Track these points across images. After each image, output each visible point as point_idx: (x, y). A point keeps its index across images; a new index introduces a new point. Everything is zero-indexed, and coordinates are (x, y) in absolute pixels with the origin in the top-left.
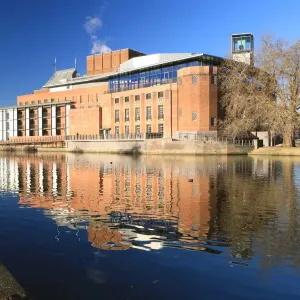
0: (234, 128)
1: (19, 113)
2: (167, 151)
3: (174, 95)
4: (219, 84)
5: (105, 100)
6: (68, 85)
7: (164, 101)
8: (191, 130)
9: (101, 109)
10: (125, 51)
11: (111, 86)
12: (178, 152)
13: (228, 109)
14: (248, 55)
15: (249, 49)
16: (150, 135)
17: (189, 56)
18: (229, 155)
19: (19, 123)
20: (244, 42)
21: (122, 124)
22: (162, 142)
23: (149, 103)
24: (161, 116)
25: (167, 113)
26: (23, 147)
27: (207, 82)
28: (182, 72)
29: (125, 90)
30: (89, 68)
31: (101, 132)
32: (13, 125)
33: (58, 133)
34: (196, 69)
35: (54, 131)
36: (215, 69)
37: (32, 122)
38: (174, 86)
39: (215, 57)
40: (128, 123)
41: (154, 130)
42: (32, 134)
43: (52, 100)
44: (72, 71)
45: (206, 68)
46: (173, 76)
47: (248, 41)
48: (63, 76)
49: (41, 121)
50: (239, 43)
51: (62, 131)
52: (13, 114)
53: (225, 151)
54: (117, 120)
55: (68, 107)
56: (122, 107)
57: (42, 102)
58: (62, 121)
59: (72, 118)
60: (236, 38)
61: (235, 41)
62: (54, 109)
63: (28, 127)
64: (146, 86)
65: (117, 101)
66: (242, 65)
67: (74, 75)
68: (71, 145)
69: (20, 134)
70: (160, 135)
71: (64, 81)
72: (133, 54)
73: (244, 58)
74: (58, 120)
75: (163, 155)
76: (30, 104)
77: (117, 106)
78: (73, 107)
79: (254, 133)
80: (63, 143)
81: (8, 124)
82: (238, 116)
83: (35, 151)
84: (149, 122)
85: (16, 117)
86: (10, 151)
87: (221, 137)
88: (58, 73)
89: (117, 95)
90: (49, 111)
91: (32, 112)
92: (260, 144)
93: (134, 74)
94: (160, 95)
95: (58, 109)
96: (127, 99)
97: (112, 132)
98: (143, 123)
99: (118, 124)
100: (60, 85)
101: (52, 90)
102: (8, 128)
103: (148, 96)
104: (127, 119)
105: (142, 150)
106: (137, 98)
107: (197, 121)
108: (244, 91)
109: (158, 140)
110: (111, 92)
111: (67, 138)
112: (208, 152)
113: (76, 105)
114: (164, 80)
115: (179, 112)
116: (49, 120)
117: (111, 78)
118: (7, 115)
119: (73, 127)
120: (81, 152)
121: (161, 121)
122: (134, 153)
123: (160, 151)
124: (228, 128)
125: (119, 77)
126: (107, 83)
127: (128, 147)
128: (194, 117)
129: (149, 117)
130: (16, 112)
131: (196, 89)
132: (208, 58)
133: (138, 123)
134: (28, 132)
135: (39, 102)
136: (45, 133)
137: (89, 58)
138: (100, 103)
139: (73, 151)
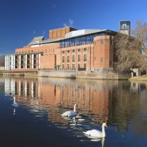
0: (122, 66)
1: (16, 57)
2: (88, 77)
3: (92, 50)
5: (58, 51)
6: (40, 44)
7: (87, 53)
8: (101, 67)
9: (56, 56)
10: (68, 28)
11: (61, 45)
12: (94, 78)
13: (119, 57)
16: (80, 69)
17: (100, 31)
19: (16, 62)
20: (126, 24)
21: (66, 63)
22: (86, 72)
23: (79, 53)
24: (85, 60)
25: (88, 58)
26: (18, 74)
27: (108, 44)
28: (96, 38)
29: (67, 47)
30: (51, 36)
31: (56, 67)
32: (13, 63)
33: (35, 67)
34: (103, 37)
35: (33, 66)
37: (22, 62)
38: (92, 45)
39: (113, 32)
40: (69, 63)
41: (82, 66)
42: (22, 67)
43: (32, 51)
44: (42, 37)
45: (108, 37)
46: (92, 41)
48: (38, 40)
49: (26, 61)
50: (123, 25)
51: (37, 67)
53: (117, 78)
54: (63, 61)
55: (40, 55)
56: (66, 55)
57: (28, 52)
58: (37, 61)
59: (42, 60)
60: (122, 23)
62: (33, 55)
63: (20, 64)
64: (78, 45)
65: (64, 52)
66: (126, 36)
67: (43, 39)
68: (41, 73)
69: (16, 67)
70: (84, 69)
71: (38, 42)
73: (126, 32)
74: (35, 61)
75: (87, 79)
76: (21, 53)
77: (63, 55)
78: (42, 55)
79: (131, 69)
80: (37, 72)
81: (10, 63)
83: (24, 75)
84: (79, 63)
85: (14, 59)
86: (12, 75)
87: (115, 71)
88: (35, 38)
89: (64, 49)
91: (22, 57)
92: (135, 75)
93: (72, 39)
94: (85, 49)
95: (35, 56)
96: (68, 51)
97: (61, 67)
98: (76, 63)
99: (64, 63)
100: (36, 44)
101: (32, 46)
103: (79, 50)
104: (68, 61)
105: (77, 77)
106: (74, 51)
107: (103, 63)
108: (127, 48)
110: (61, 48)
111: (39, 70)
112: (109, 78)
113: (44, 54)
114: (87, 42)
115: (94, 58)
116: (30, 61)
117: (61, 41)
118: (10, 58)
119: (42, 64)
120: (47, 77)
121: (85, 62)
123: (85, 77)
124: (119, 66)
125: (65, 40)
126: (59, 43)
127: (69, 75)
128: (101, 61)
129: (79, 60)
130: (14, 57)
131: (103, 46)
132: (109, 32)
133: (74, 63)
134: (20, 66)
135: (26, 52)
136: (28, 67)
137: (51, 31)
138: (55, 53)
139: (42, 76)
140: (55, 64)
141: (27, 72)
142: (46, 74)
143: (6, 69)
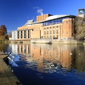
0: (79, 36)
1: (18, 32)
2: (59, 43)
3: (61, 27)
4: (74, 24)
5: (42, 28)
6: (31, 24)
8: (66, 37)
9: (40, 31)
10: (47, 15)
11: (43, 24)
12: (62, 43)
13: (77, 31)
14: (83, 15)
15: (84, 13)
16: (54, 38)
18: (77, 44)
19: (18, 35)
20: (82, 11)
22: (58, 40)
23: (54, 29)
26: (19, 41)
27: (71, 23)
28: (64, 20)
29: (47, 25)
31: (41, 37)
33: (29, 37)
34: (68, 19)
35: (28, 37)
36: (73, 19)
37: (21, 35)
38: (61, 24)
39: (73, 16)
40: (48, 35)
42: (21, 38)
43: (27, 29)
44: (32, 20)
45: (71, 19)
46: (61, 21)
47: (83, 11)
50: (80, 11)
51: (30, 37)
52: (16, 32)
54: (45, 34)
55: (31, 30)
56: (46, 30)
58: (30, 34)
59: (33, 33)
60: (79, 10)
61: (79, 11)
62: (27, 31)
63: (20, 36)
64: (53, 24)
65: (45, 29)
66: (81, 18)
67: (33, 22)
68: (32, 41)
69: (18, 38)
70: (57, 38)
72: (49, 15)
73: (82, 16)
74: (29, 34)
77: (45, 30)
80: (30, 40)
81: (15, 35)
82: (80, 33)
83: (22, 42)
84: (54, 35)
85: (17, 33)
87: (75, 39)
88: (29, 21)
89: (45, 27)
90: (26, 31)
91: (21, 32)
93: (50, 21)
94: (57, 27)
95: (29, 31)
96: (48, 28)
97: (44, 37)
99: (45, 35)
100: (29, 25)
101: (27, 26)
103: (54, 27)
104: (48, 34)
105: (52, 43)
106: (51, 28)
107: (68, 34)
108: (82, 25)
109: (57, 40)
110: (43, 26)
111: (31, 39)
112: (71, 43)
114: (58, 22)
115: (63, 32)
116: (26, 34)
117: (43, 22)
118: (15, 32)
119: (33, 36)
120: (35, 43)
121: (58, 34)
122: (50, 43)
123: (57, 43)
124: (77, 36)
125: (46, 22)
126: (42, 24)
127: (48, 42)
129: (54, 33)
131: (68, 25)
132: (71, 16)
133: (51, 35)
134: (20, 37)
135: (23, 29)
136: (25, 37)
137: (37, 17)
138: (40, 29)
139: (33, 43)
140: (40, 36)
141: (24, 40)
142: (35, 41)
143: (12, 39)
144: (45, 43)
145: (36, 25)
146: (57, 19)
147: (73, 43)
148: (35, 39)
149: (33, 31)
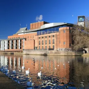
0: (77, 47)
1: (8, 42)
3: (58, 36)
5: (36, 38)
6: (24, 33)
7: (55, 38)
8: (63, 48)
9: (34, 41)
11: (38, 33)
12: (59, 55)
13: (75, 41)
14: (83, 23)
16: (50, 49)
17: (63, 24)
18: (75, 56)
19: (8, 45)
20: (82, 18)
23: (49, 39)
24: (53, 43)
25: (55, 42)
26: (10, 53)
27: (68, 32)
28: (60, 29)
29: (42, 34)
30: (31, 27)
31: (34, 48)
32: (6, 45)
33: (21, 48)
34: (65, 28)
35: (19, 48)
36: (71, 28)
38: (58, 33)
40: (43, 45)
41: (52, 47)
43: (19, 38)
46: (58, 30)
47: (83, 18)
48: (23, 30)
49: (15, 44)
50: (80, 19)
51: (22, 48)
53: (74, 54)
54: (39, 44)
55: (24, 40)
56: (41, 40)
57: (16, 38)
58: (22, 44)
59: (25, 43)
60: (79, 17)
62: (19, 40)
63: (11, 46)
64: (49, 33)
65: (40, 38)
67: (26, 30)
68: (24, 52)
69: (8, 48)
70: (53, 49)
71: (23, 31)
73: (81, 24)
74: (21, 44)
75: (54, 55)
76: (12, 39)
77: (39, 40)
78: (25, 40)
79: (84, 49)
80: (22, 52)
81: (5, 45)
83: (13, 54)
84: (50, 45)
86: (5, 53)
87: (73, 50)
88: (21, 29)
89: (40, 36)
92: (86, 52)
93: (45, 29)
94: (53, 36)
95: (21, 41)
96: (43, 37)
97: (38, 48)
98: (48, 45)
99: (40, 45)
100: (21, 33)
101: (19, 34)
102: (4, 46)
103: (50, 37)
104: (43, 44)
105: (48, 54)
106: (46, 37)
110: (38, 35)
111: (23, 50)
112: (68, 55)
113: (27, 39)
114: (54, 31)
117: (38, 31)
119: (26, 46)
120: (28, 54)
121: (54, 45)
122: (45, 55)
123: (53, 54)
125: (40, 30)
126: (36, 32)
127: (43, 53)
128: (64, 43)
129: (50, 43)
130: (7, 41)
131: (65, 34)
132: (69, 24)
133: (46, 45)
134: (11, 48)
135: (15, 38)
136: (16, 48)
138: (34, 38)
139: (25, 54)
140: (34, 46)
141: (16, 51)
142: (28, 53)
143: (1, 50)
144: (39, 55)
145: (29, 34)
146: (54, 27)
147: (70, 55)
148: (28, 50)
149: (26, 41)
